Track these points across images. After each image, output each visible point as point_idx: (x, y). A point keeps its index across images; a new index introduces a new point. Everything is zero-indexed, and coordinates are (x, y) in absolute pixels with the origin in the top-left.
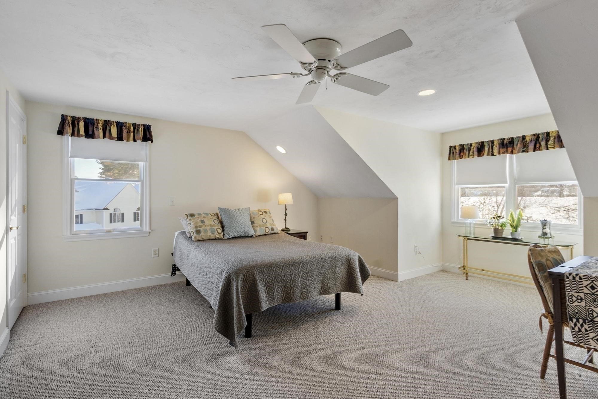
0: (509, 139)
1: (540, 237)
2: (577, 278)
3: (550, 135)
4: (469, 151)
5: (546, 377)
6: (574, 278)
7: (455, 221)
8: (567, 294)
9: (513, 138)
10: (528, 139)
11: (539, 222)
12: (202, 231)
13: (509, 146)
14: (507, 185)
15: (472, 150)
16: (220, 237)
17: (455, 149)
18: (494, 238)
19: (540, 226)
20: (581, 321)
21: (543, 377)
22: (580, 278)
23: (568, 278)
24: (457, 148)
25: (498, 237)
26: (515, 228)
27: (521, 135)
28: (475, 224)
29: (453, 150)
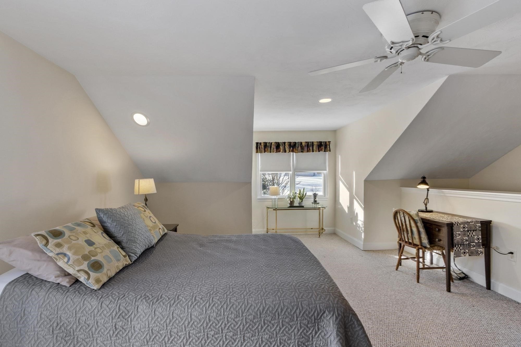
0: (294, 143)
1: (312, 203)
2: (459, 225)
3: (314, 144)
4: (271, 147)
5: (420, 281)
6: (457, 225)
7: (260, 198)
8: (454, 234)
9: (295, 143)
10: (303, 144)
11: (312, 195)
12: (104, 264)
13: (294, 147)
14: (291, 172)
15: (272, 147)
16: (127, 263)
17: (261, 144)
18: (290, 207)
19: (313, 197)
20: (459, 245)
21: (418, 282)
22: (460, 224)
23: (455, 225)
24: (262, 144)
25: (292, 206)
26: (301, 198)
27: (300, 141)
28: (278, 199)
29: (259, 146)
